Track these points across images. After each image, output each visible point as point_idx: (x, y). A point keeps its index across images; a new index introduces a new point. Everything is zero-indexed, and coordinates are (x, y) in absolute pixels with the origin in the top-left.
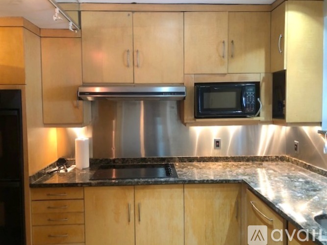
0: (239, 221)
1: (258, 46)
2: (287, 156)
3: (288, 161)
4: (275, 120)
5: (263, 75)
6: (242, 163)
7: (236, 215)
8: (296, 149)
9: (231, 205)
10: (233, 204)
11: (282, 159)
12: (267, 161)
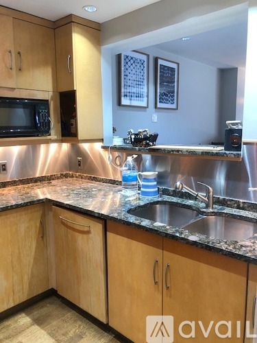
0: (45, 240)
1: (45, 64)
2: (71, 173)
3: (72, 177)
4: (64, 138)
5: (51, 94)
6: (31, 185)
7: (41, 235)
8: (80, 165)
9: (36, 227)
10: (38, 225)
11: (66, 176)
12: (53, 179)
